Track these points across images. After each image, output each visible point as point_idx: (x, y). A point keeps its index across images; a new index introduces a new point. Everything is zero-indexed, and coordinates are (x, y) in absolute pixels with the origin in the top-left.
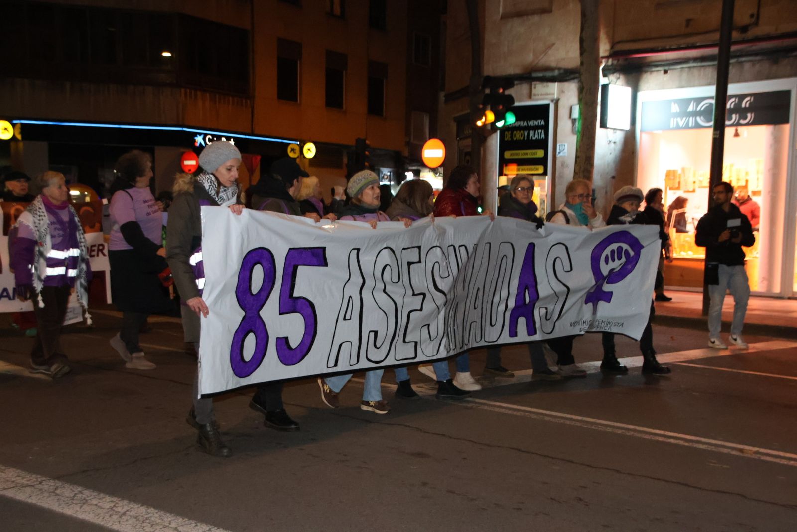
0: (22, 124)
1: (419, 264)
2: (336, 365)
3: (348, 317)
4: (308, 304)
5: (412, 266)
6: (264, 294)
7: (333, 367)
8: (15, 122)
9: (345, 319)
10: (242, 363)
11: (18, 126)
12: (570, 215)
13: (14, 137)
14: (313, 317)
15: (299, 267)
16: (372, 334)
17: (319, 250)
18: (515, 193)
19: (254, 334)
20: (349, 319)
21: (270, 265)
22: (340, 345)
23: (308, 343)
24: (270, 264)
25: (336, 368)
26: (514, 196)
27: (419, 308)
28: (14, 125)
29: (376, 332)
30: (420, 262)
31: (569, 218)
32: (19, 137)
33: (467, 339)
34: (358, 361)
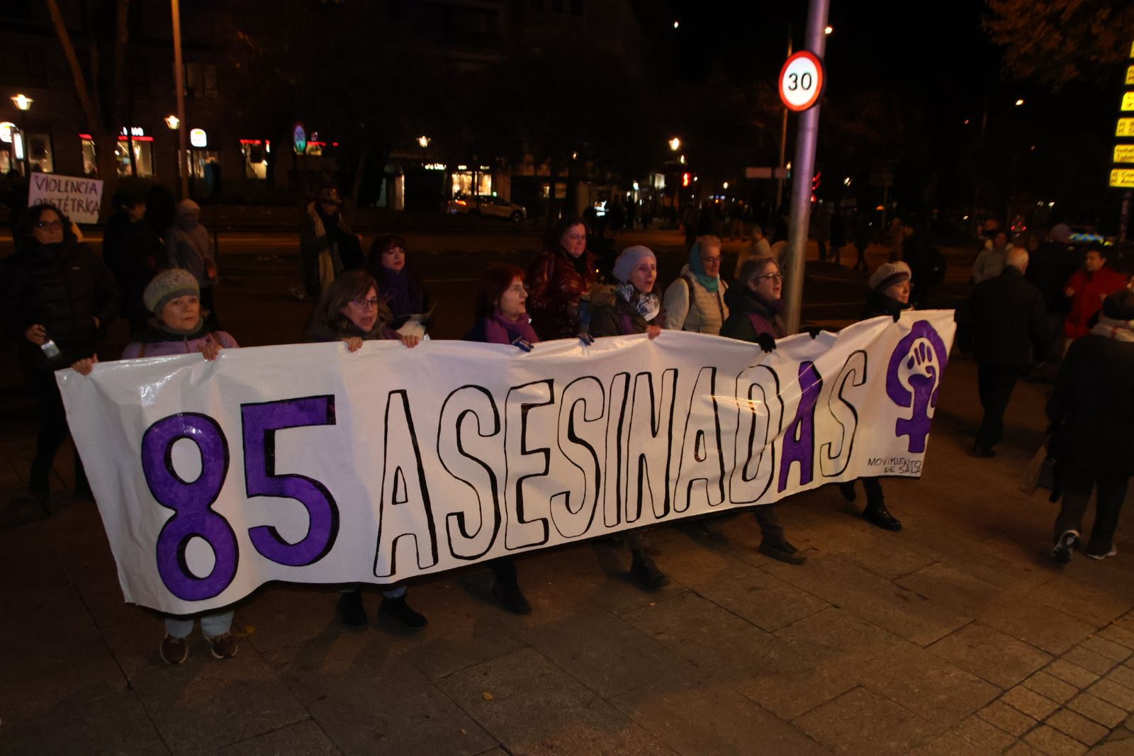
1: (552, 405)
2: (393, 572)
3: (400, 497)
4: (311, 485)
5: (531, 411)
6: (212, 480)
7: (389, 576)
9: (394, 502)
15: (278, 433)
16: (454, 521)
19: (204, 537)
20: (404, 502)
21: (212, 436)
22: (395, 543)
23: (323, 537)
24: (213, 434)
25: (394, 576)
27: (542, 471)
29: (460, 516)
30: (552, 401)
33: (681, 504)
34: (436, 560)
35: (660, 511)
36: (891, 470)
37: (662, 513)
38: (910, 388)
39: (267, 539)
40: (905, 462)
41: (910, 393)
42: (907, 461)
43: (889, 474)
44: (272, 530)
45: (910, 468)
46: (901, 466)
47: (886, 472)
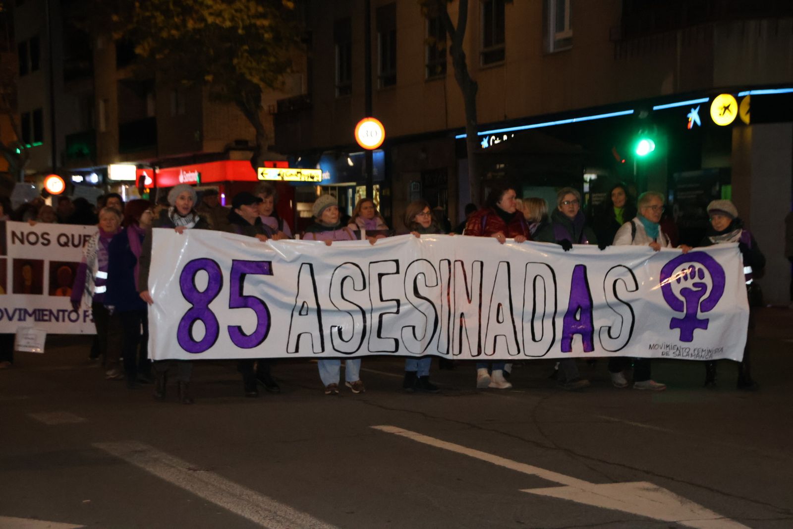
0: (752, 97)
1: (398, 275)
2: (297, 351)
3: (304, 312)
4: (259, 301)
5: (384, 277)
6: (211, 293)
7: (294, 353)
8: (741, 94)
9: (300, 314)
10: (191, 342)
11: (747, 101)
12: (639, 225)
13: (738, 120)
14: (266, 312)
15: (247, 276)
16: (335, 329)
17: (264, 264)
18: (561, 207)
19: (202, 321)
20: (306, 315)
21: (214, 271)
22: (299, 336)
23: (263, 331)
24: (216, 270)
25: (297, 353)
26: (560, 210)
27: (394, 311)
28: (739, 100)
29: (340, 329)
30: (398, 273)
31: (637, 228)
32: (746, 119)
33: (489, 350)
34: (323, 350)
35: (475, 352)
36: (667, 354)
37: (476, 354)
38: (682, 298)
39: (236, 333)
40: (678, 349)
41: (682, 302)
42: (679, 348)
43: (665, 357)
44: (239, 328)
45: (681, 354)
46: (674, 351)
47: (662, 355)
